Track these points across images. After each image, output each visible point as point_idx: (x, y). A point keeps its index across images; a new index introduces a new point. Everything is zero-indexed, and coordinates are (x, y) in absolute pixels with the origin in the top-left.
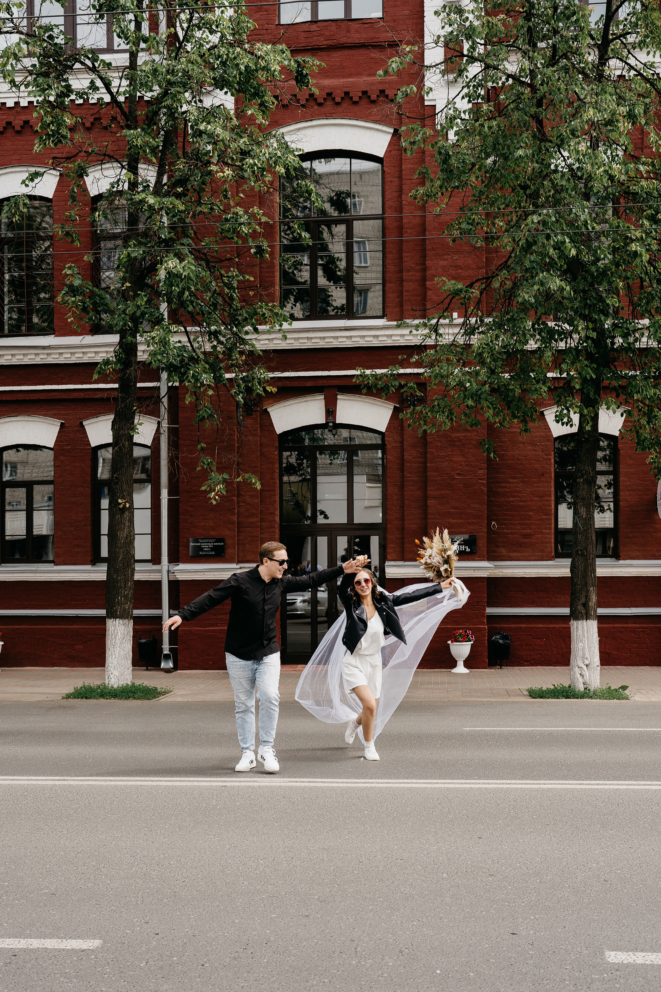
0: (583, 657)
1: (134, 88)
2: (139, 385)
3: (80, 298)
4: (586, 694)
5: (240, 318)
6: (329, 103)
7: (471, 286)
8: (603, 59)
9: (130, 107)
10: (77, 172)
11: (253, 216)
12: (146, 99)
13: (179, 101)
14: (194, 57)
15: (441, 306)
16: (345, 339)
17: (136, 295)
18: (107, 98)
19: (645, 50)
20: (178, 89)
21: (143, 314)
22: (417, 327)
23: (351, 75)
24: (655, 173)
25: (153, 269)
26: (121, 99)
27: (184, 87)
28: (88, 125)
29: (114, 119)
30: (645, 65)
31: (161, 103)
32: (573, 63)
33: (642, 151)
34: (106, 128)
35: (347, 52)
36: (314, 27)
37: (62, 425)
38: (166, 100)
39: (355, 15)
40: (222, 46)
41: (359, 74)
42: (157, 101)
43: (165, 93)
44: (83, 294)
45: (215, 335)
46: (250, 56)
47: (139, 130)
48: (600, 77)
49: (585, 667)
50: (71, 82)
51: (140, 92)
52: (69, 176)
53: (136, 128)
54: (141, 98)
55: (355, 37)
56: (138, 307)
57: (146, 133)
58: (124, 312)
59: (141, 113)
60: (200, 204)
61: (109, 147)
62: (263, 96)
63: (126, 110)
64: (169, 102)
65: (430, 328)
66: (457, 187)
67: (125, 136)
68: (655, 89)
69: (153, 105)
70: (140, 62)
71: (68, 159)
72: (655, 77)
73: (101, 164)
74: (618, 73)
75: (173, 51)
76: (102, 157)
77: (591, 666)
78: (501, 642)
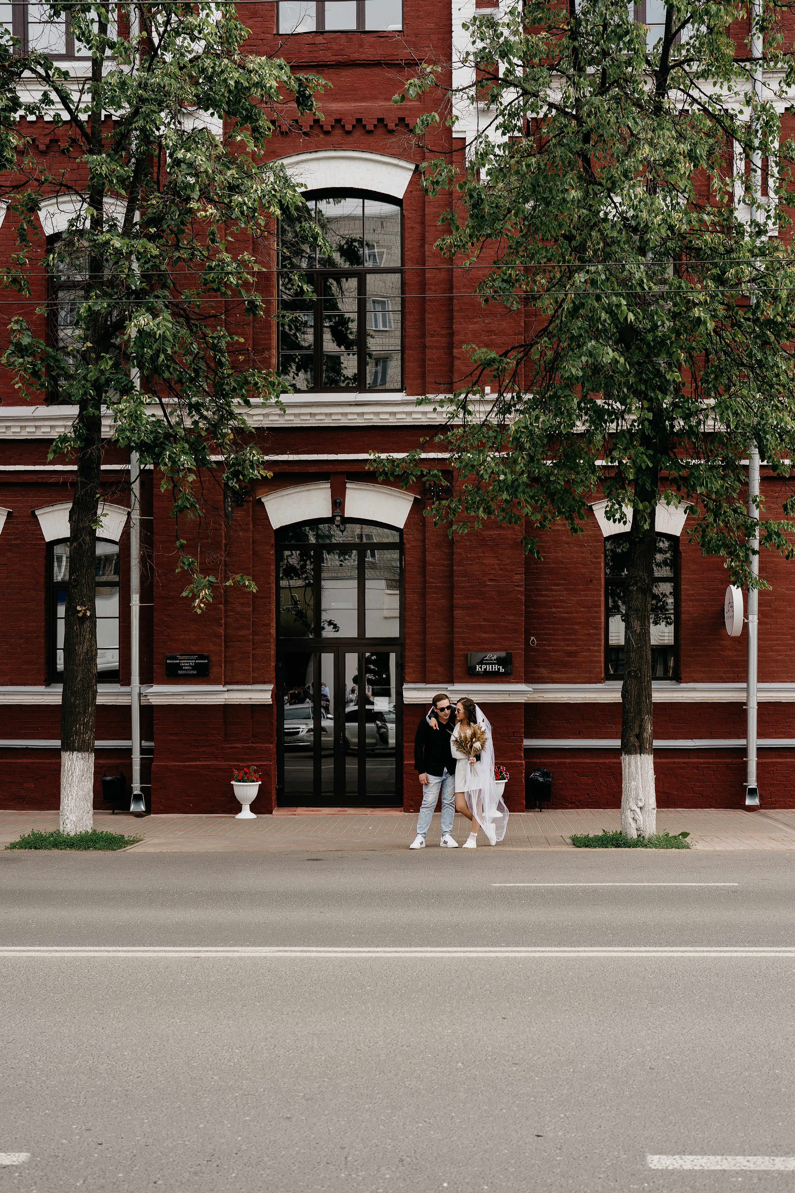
0: (637, 799)
1: (97, 104)
2: (103, 467)
3: (30, 359)
4: (640, 842)
5: (227, 388)
6: (338, 132)
7: (505, 355)
8: (662, 89)
9: (93, 127)
10: (27, 204)
11: (243, 263)
12: (114, 118)
13: (154, 122)
14: (174, 69)
15: (469, 378)
16: (354, 417)
17: (99, 358)
18: (66, 116)
19: (711, 80)
20: (153, 107)
21: (108, 381)
22: (441, 403)
23: (364, 99)
24: (722, 226)
25: (120, 326)
26: (83, 117)
27: (160, 105)
28: (42, 147)
29: (74, 141)
30: (710, 97)
31: (131, 124)
32: (626, 93)
33: (708, 199)
34: (63, 152)
35: (359, 71)
36: (320, 39)
37: (9, 514)
38: (137, 121)
39: (369, 26)
40: (207, 58)
41: (374, 98)
42: (126, 121)
43: (136, 113)
44: (33, 354)
45: (196, 407)
46: (241, 71)
47: (104, 155)
48: (658, 109)
49: (638, 810)
50: (19, 94)
51: (105, 109)
52: (17, 210)
53: (100, 153)
54: (108, 117)
55: (369, 54)
56: (102, 372)
57: (112, 159)
58: (85, 378)
59: (107, 135)
60: (177, 247)
61: (67, 176)
62: (257, 120)
63: (89, 131)
64: (141, 123)
65: (457, 405)
66: (489, 236)
67: (87, 162)
68: (721, 126)
69: (121, 126)
70: (104, 73)
71: (17, 187)
72: (722, 113)
73: (56, 197)
74: (680, 106)
75: (146, 60)
76: (58, 188)
77: (646, 809)
78: (541, 779)
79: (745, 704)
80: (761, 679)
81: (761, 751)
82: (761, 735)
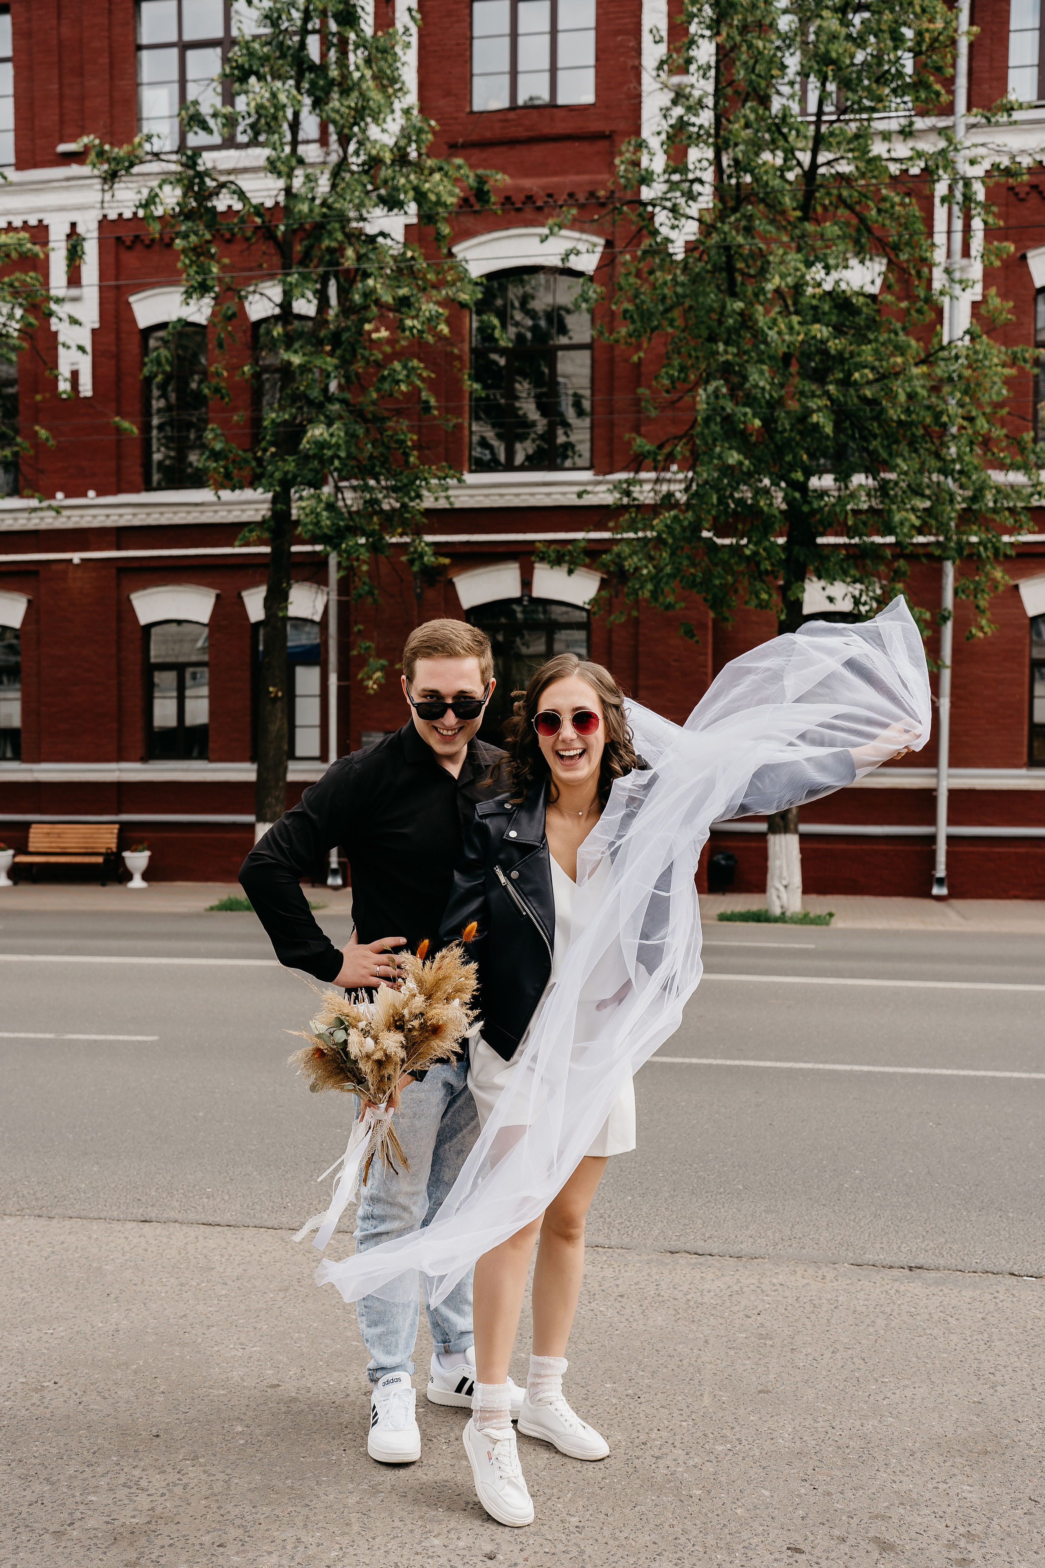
0: (781, 878)
2: (293, 549)
4: (782, 919)
6: (529, 208)
16: (542, 497)
21: (295, 477)
23: (555, 173)
25: (299, 436)
35: (551, 146)
36: (512, 115)
37: (218, 597)
39: (561, 100)
41: (564, 172)
49: (782, 889)
55: (561, 128)
77: (790, 887)
78: (723, 862)
79: (935, 790)
80: (952, 764)
81: (950, 839)
82: (951, 822)
